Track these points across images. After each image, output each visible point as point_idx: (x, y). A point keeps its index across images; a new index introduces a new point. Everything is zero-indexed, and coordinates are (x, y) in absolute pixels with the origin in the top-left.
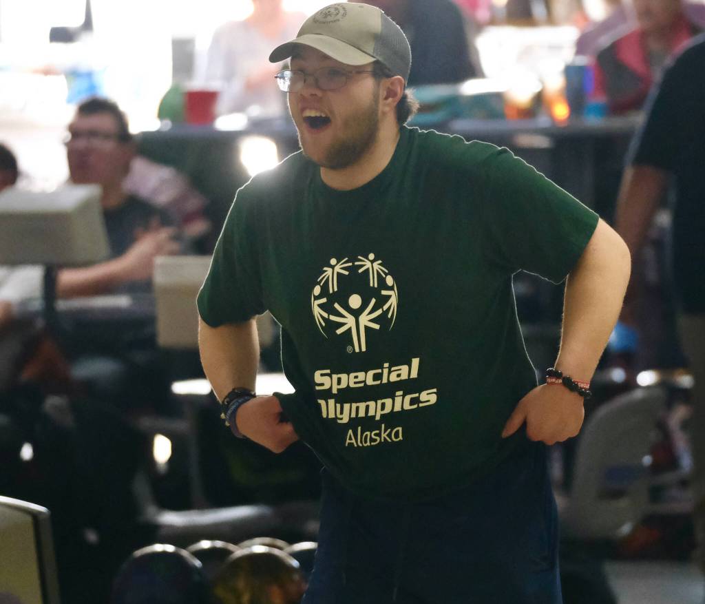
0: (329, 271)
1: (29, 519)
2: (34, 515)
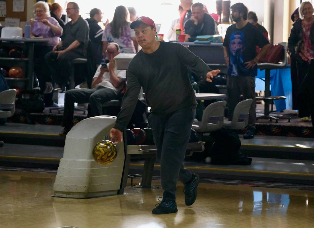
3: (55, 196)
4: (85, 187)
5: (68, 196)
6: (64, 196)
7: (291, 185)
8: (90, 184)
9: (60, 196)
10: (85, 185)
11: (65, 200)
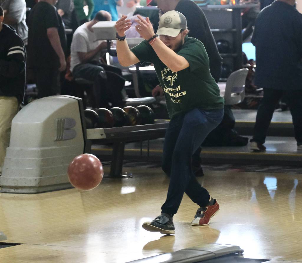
0: (166, 69)
1: (77, 101)
2: (78, 100)
3: (2, 191)
4: (36, 180)
5: (16, 191)
6: (11, 192)
7: (288, 168)
8: (41, 176)
9: (8, 191)
10: (35, 178)
11: (13, 196)
